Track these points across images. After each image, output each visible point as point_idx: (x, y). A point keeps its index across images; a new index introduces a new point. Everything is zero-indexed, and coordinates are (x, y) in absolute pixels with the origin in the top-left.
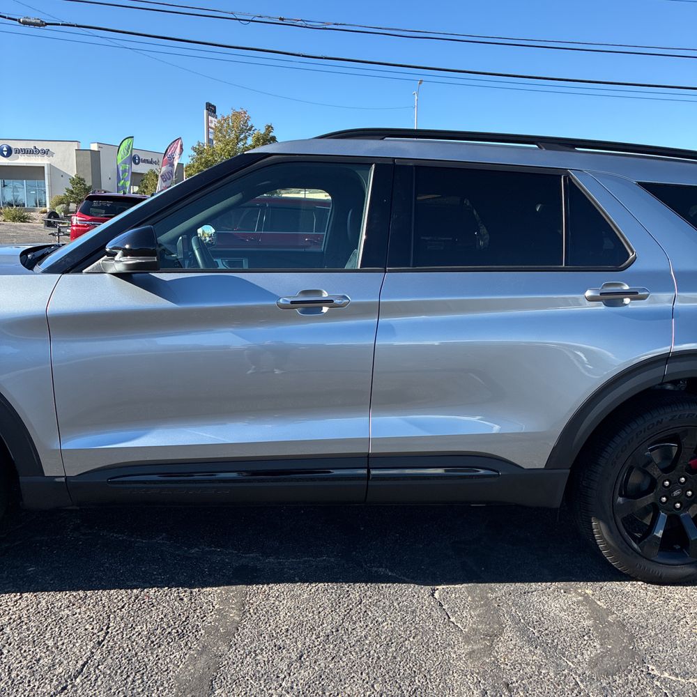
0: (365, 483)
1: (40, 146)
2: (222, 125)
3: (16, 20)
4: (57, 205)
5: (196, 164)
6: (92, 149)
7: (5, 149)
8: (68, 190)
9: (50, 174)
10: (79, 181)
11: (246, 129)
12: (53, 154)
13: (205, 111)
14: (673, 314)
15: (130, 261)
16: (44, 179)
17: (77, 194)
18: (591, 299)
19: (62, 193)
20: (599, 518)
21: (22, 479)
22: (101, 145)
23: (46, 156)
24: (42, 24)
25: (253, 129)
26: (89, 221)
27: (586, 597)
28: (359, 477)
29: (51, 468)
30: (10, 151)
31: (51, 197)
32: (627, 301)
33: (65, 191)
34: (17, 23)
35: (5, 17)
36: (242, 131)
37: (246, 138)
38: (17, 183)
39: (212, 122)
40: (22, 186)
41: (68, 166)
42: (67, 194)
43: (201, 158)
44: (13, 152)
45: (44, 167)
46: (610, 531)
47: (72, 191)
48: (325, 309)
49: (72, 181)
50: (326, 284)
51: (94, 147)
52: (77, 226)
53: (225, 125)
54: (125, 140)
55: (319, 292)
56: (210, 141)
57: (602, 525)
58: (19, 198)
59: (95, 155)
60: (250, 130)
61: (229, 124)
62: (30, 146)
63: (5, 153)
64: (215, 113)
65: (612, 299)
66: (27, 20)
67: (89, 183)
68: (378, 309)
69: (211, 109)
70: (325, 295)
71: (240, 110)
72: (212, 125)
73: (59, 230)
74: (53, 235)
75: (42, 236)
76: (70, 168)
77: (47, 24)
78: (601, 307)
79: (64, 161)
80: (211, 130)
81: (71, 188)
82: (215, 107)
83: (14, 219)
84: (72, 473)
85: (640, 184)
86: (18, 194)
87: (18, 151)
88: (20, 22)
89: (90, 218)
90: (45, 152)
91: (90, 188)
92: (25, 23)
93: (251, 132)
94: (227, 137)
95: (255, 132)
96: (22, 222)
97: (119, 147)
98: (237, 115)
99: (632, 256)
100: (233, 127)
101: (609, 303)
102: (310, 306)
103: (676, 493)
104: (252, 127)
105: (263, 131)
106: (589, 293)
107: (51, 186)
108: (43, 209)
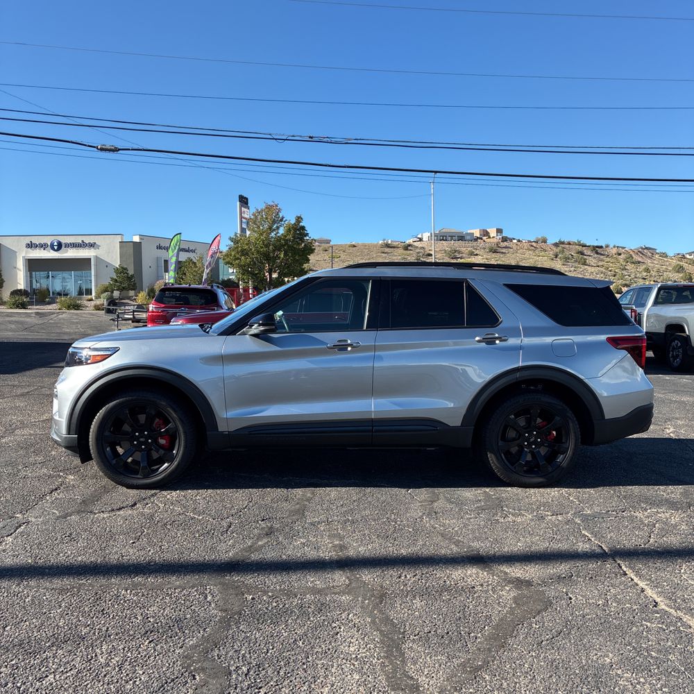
0: (371, 433)
1: (87, 240)
2: (256, 217)
3: (94, 147)
4: (102, 293)
5: (233, 253)
6: (134, 240)
7: (56, 244)
8: (112, 279)
9: (96, 265)
10: (122, 271)
11: (278, 220)
12: (98, 247)
13: (238, 203)
14: (521, 348)
15: (262, 328)
16: (91, 270)
17: (121, 282)
18: (479, 341)
19: (107, 282)
20: (490, 452)
21: (208, 433)
22: (142, 237)
23: (92, 249)
24: (116, 150)
25: (284, 220)
26: (163, 308)
27: (485, 492)
28: (368, 431)
29: (222, 427)
30: (60, 245)
31: (96, 286)
32: (497, 342)
33: (109, 280)
34: (96, 149)
35: (85, 145)
36: (274, 222)
37: (278, 228)
38: (66, 274)
39: (244, 212)
40: (70, 277)
41: (113, 257)
42: (111, 282)
43: (237, 247)
44: (63, 247)
45: (90, 259)
46: (497, 458)
47: (116, 280)
48: (349, 349)
49: (116, 270)
50: (350, 337)
51: (136, 239)
52: (153, 312)
53: (259, 217)
54: (177, 235)
55: (346, 341)
56: (243, 230)
57: (493, 456)
58: (67, 288)
59: (137, 246)
60: (281, 220)
61: (262, 216)
62: (79, 240)
63: (56, 248)
64: (247, 204)
65: (490, 341)
66: (104, 147)
67: (131, 272)
68: (375, 348)
69: (244, 201)
70: (349, 342)
71: (272, 204)
72: (246, 216)
73: (118, 316)
74: (113, 320)
75: (101, 322)
76: (114, 259)
77: (119, 150)
78: (483, 344)
79: (109, 252)
80: (244, 220)
81: (115, 277)
82: (247, 199)
83: (69, 308)
84: (232, 429)
85: (504, 285)
86: (66, 284)
87: (67, 245)
88: (97, 148)
89: (163, 306)
90: (92, 245)
91: (132, 276)
92: (102, 149)
93: (283, 223)
94: (261, 228)
95: (286, 223)
96: (76, 309)
97: (172, 240)
98: (269, 208)
99: (500, 320)
100: (267, 218)
101: (488, 343)
102: (342, 347)
103: (532, 440)
104: (283, 218)
105: (293, 221)
106: (477, 338)
107: (96, 276)
108: (89, 297)
